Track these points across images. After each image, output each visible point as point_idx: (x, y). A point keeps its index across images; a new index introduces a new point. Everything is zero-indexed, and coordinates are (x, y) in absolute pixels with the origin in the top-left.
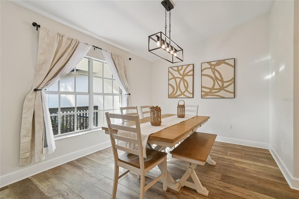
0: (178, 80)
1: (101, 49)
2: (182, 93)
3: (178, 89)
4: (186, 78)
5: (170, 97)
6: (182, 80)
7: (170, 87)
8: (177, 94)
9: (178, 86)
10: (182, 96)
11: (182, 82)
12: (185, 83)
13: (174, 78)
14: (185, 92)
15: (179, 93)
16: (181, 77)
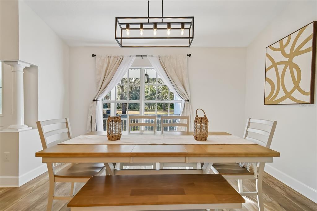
0: (281, 68)
1: (146, 56)
2: (288, 95)
3: (281, 87)
4: (296, 60)
5: (267, 102)
6: (288, 66)
7: (268, 85)
8: (279, 97)
9: (281, 81)
10: (288, 101)
11: (288, 69)
12: (295, 71)
13: (275, 65)
14: (293, 91)
15: (282, 94)
16: (287, 59)
